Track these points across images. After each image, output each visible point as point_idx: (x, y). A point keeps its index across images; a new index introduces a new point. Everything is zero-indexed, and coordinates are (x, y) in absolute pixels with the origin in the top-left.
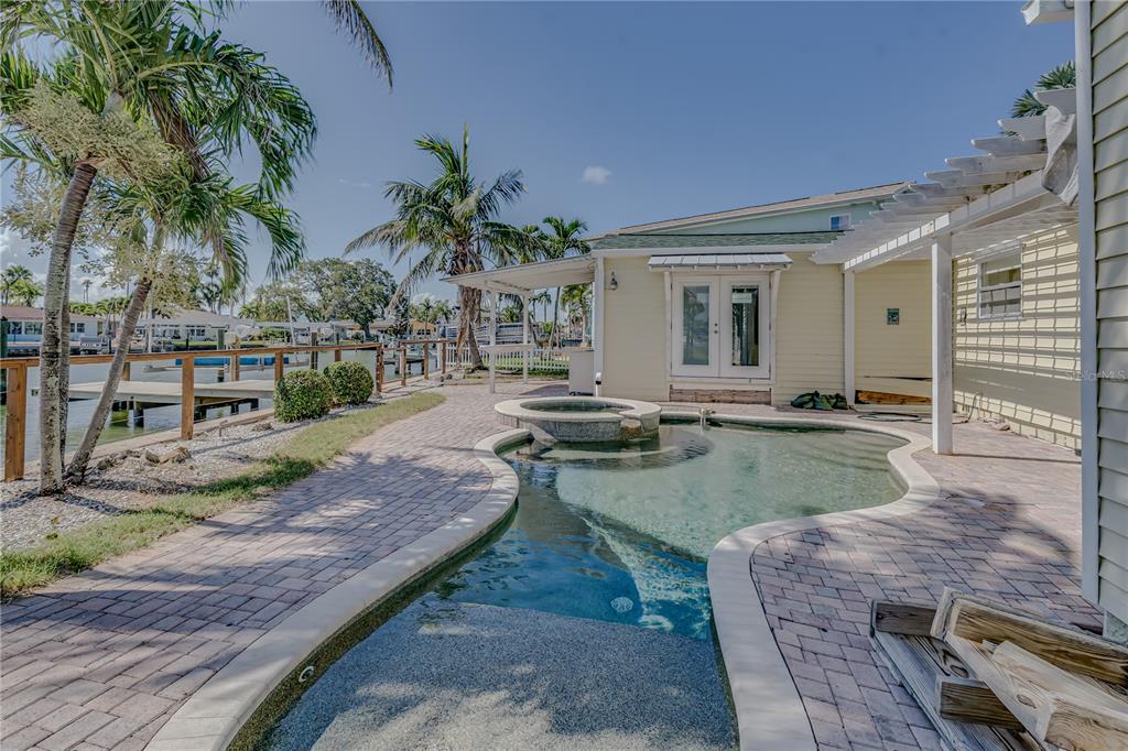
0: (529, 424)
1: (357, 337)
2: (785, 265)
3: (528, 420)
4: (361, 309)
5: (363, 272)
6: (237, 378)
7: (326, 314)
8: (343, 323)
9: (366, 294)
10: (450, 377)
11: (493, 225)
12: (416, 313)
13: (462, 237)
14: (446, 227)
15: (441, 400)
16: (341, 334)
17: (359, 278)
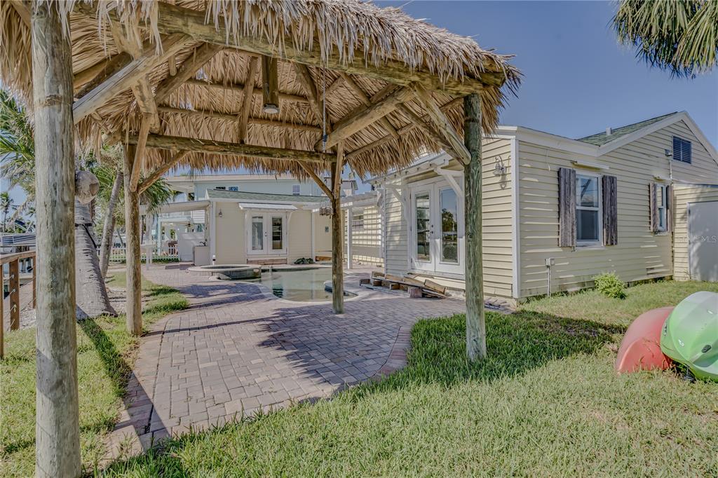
0: (218, 274)
2: (294, 210)
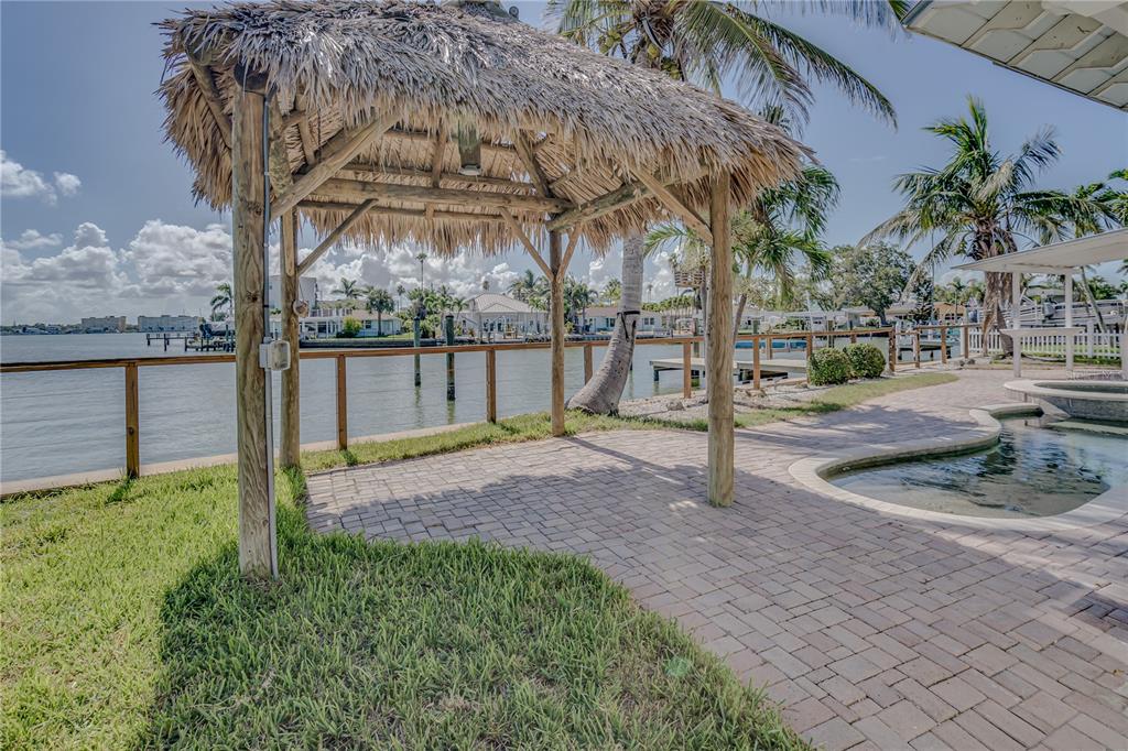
0: (1037, 399)
1: (872, 324)
3: (1035, 395)
4: (875, 294)
5: (876, 256)
6: (771, 357)
7: (838, 301)
8: (856, 310)
9: (880, 278)
10: (972, 362)
11: (1025, 196)
12: (943, 295)
13: (985, 214)
14: (963, 208)
15: (955, 379)
16: (855, 321)
17: (871, 263)
